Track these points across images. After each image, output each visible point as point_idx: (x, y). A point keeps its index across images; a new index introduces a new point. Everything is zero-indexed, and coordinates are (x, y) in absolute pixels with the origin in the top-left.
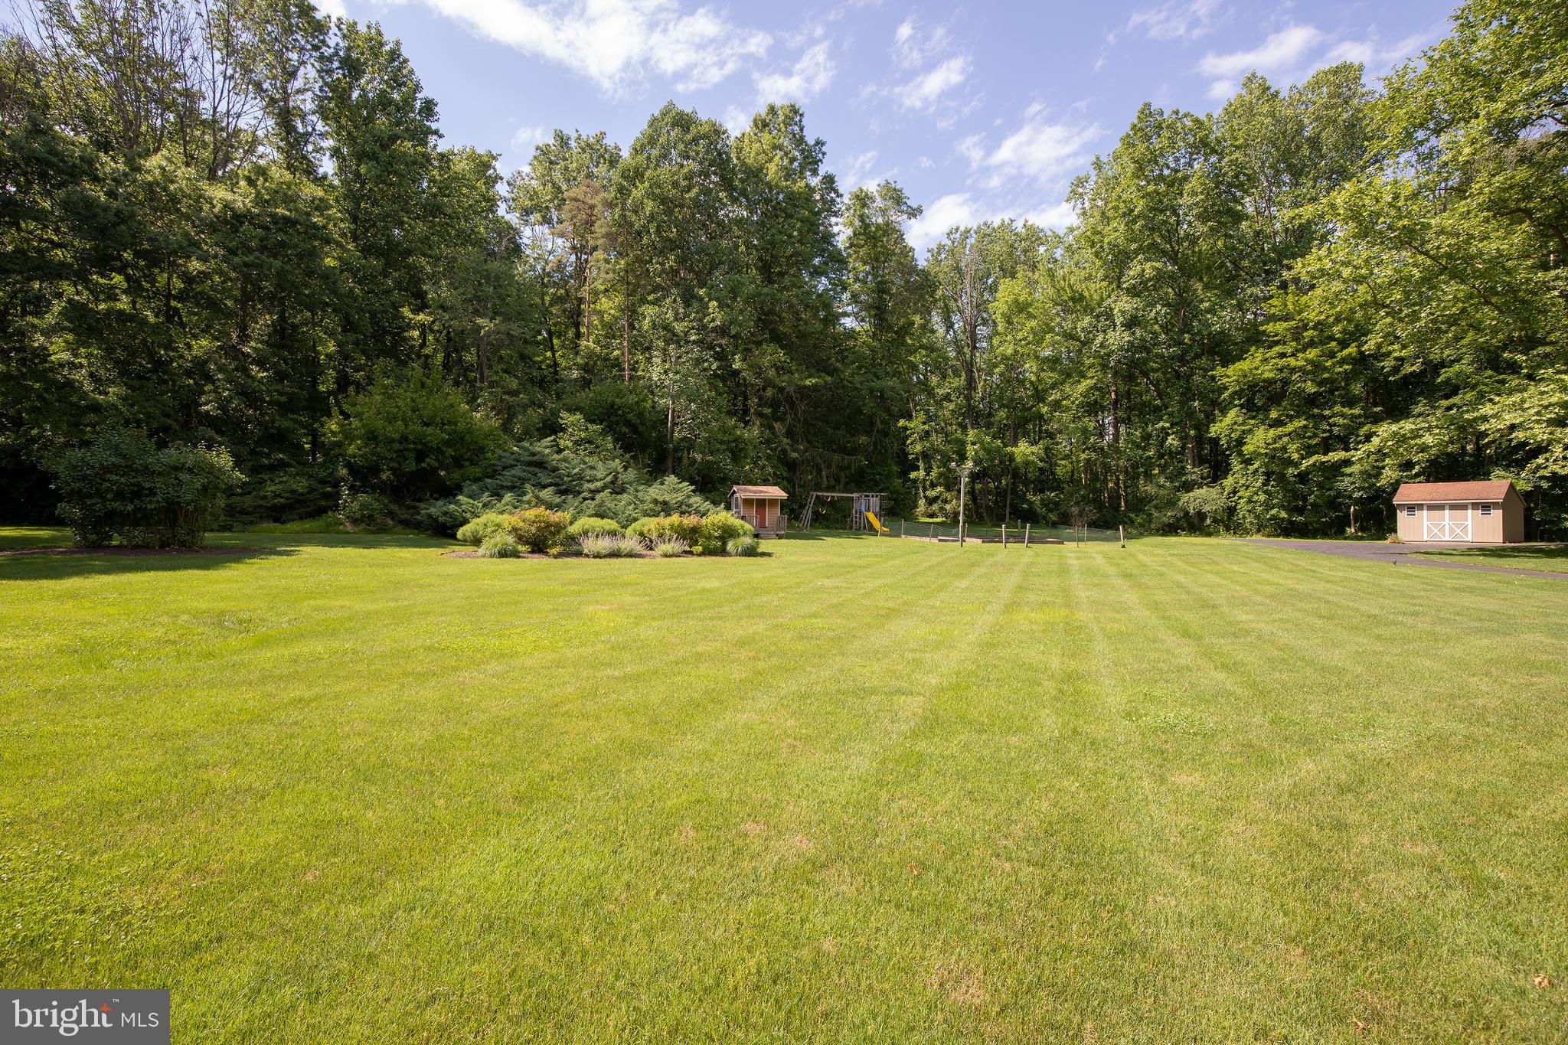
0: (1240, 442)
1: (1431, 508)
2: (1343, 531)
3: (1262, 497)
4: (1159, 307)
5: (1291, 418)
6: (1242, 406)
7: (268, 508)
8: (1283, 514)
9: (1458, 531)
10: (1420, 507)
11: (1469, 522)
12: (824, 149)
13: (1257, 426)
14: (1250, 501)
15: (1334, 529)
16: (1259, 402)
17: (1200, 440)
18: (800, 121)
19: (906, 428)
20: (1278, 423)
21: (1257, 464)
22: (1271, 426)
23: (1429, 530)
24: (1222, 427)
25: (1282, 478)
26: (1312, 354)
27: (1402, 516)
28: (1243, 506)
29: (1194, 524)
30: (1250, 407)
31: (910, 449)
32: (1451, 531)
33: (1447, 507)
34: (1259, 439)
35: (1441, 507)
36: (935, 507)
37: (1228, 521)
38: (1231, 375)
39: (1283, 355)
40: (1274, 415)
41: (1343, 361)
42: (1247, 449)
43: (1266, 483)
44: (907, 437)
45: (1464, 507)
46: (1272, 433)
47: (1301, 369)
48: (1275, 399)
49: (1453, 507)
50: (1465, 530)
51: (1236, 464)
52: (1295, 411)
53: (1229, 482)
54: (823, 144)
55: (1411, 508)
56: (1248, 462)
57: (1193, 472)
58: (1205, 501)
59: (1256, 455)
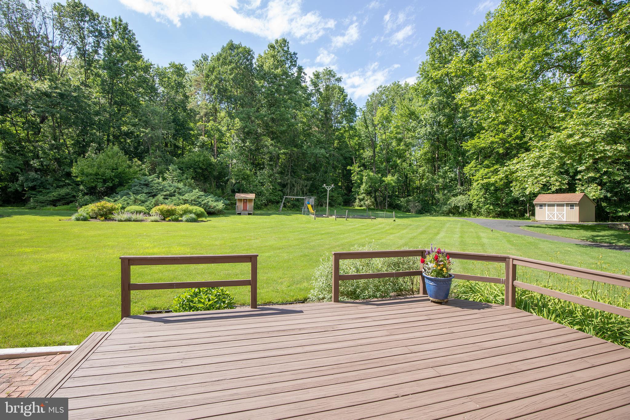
1: (549, 205)
3: (483, 200)
4: (441, 116)
5: (493, 164)
7: (50, 201)
8: (492, 208)
9: (560, 216)
10: (545, 205)
11: (565, 212)
12: (297, 56)
13: (481, 168)
14: (477, 201)
18: (288, 45)
19: (350, 170)
20: (488, 167)
21: (481, 185)
22: (485, 168)
23: (548, 215)
24: (468, 169)
25: (489, 191)
26: (502, 136)
27: (537, 209)
28: (475, 204)
29: (455, 211)
30: (478, 160)
31: (353, 178)
32: (557, 216)
33: (556, 205)
34: (481, 174)
35: (553, 205)
36: (362, 203)
38: (469, 145)
39: (491, 136)
40: (487, 163)
43: (484, 193)
44: (352, 174)
45: (562, 205)
46: (485, 171)
47: (498, 142)
48: (487, 156)
49: (558, 205)
50: (563, 216)
52: (495, 161)
53: (469, 193)
54: (296, 54)
55: (541, 205)
58: (459, 201)
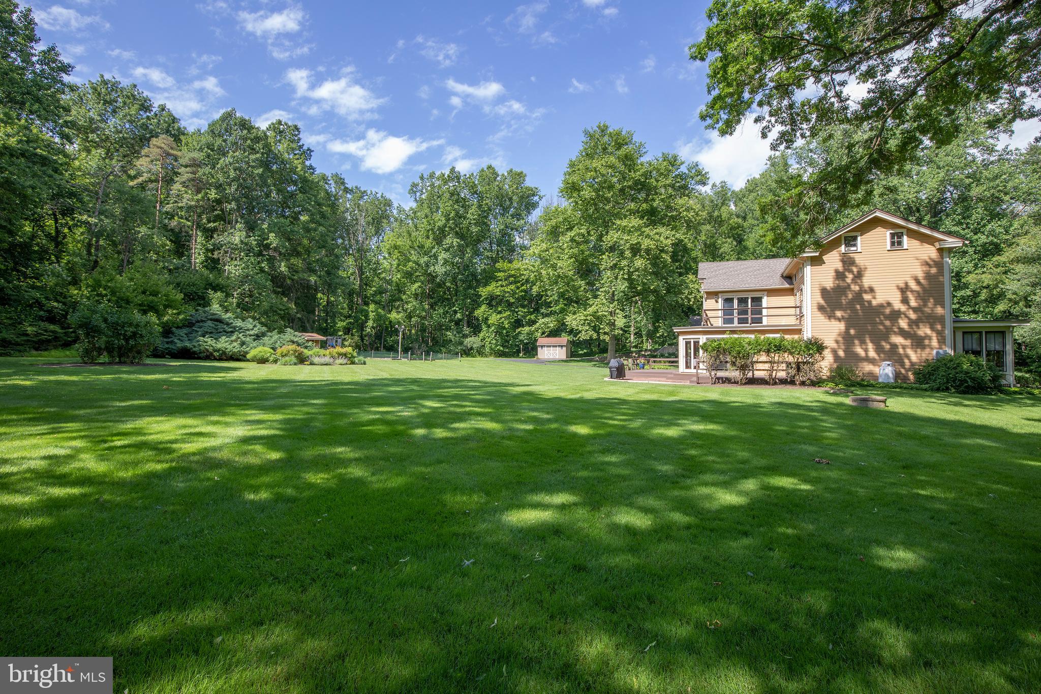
0: (487, 319)
1: (548, 346)
2: (518, 355)
3: (494, 342)
5: (505, 311)
6: (487, 304)
8: (502, 349)
9: (555, 354)
10: (544, 346)
11: (558, 351)
13: (493, 313)
14: (489, 343)
15: (515, 354)
16: (494, 303)
17: (469, 316)
20: (500, 312)
21: (493, 328)
22: (498, 313)
23: (546, 354)
24: (480, 312)
25: (501, 334)
26: (513, 287)
27: (539, 349)
28: (487, 345)
29: (467, 352)
30: (490, 305)
32: (553, 354)
34: (494, 319)
35: (550, 346)
37: (480, 352)
38: (484, 291)
39: (502, 286)
40: (500, 309)
41: (522, 291)
42: (490, 322)
43: (495, 336)
45: (556, 346)
46: (499, 316)
47: (508, 292)
48: (499, 303)
49: (553, 346)
50: (557, 354)
51: (484, 328)
52: (506, 308)
53: (481, 335)
55: (542, 347)
56: (489, 327)
57: (466, 330)
58: (474, 343)
59: (493, 324)
